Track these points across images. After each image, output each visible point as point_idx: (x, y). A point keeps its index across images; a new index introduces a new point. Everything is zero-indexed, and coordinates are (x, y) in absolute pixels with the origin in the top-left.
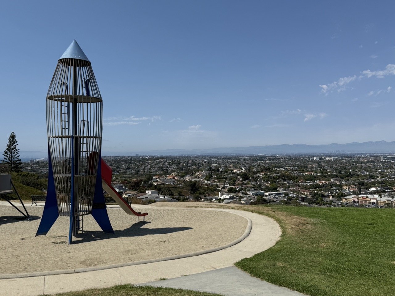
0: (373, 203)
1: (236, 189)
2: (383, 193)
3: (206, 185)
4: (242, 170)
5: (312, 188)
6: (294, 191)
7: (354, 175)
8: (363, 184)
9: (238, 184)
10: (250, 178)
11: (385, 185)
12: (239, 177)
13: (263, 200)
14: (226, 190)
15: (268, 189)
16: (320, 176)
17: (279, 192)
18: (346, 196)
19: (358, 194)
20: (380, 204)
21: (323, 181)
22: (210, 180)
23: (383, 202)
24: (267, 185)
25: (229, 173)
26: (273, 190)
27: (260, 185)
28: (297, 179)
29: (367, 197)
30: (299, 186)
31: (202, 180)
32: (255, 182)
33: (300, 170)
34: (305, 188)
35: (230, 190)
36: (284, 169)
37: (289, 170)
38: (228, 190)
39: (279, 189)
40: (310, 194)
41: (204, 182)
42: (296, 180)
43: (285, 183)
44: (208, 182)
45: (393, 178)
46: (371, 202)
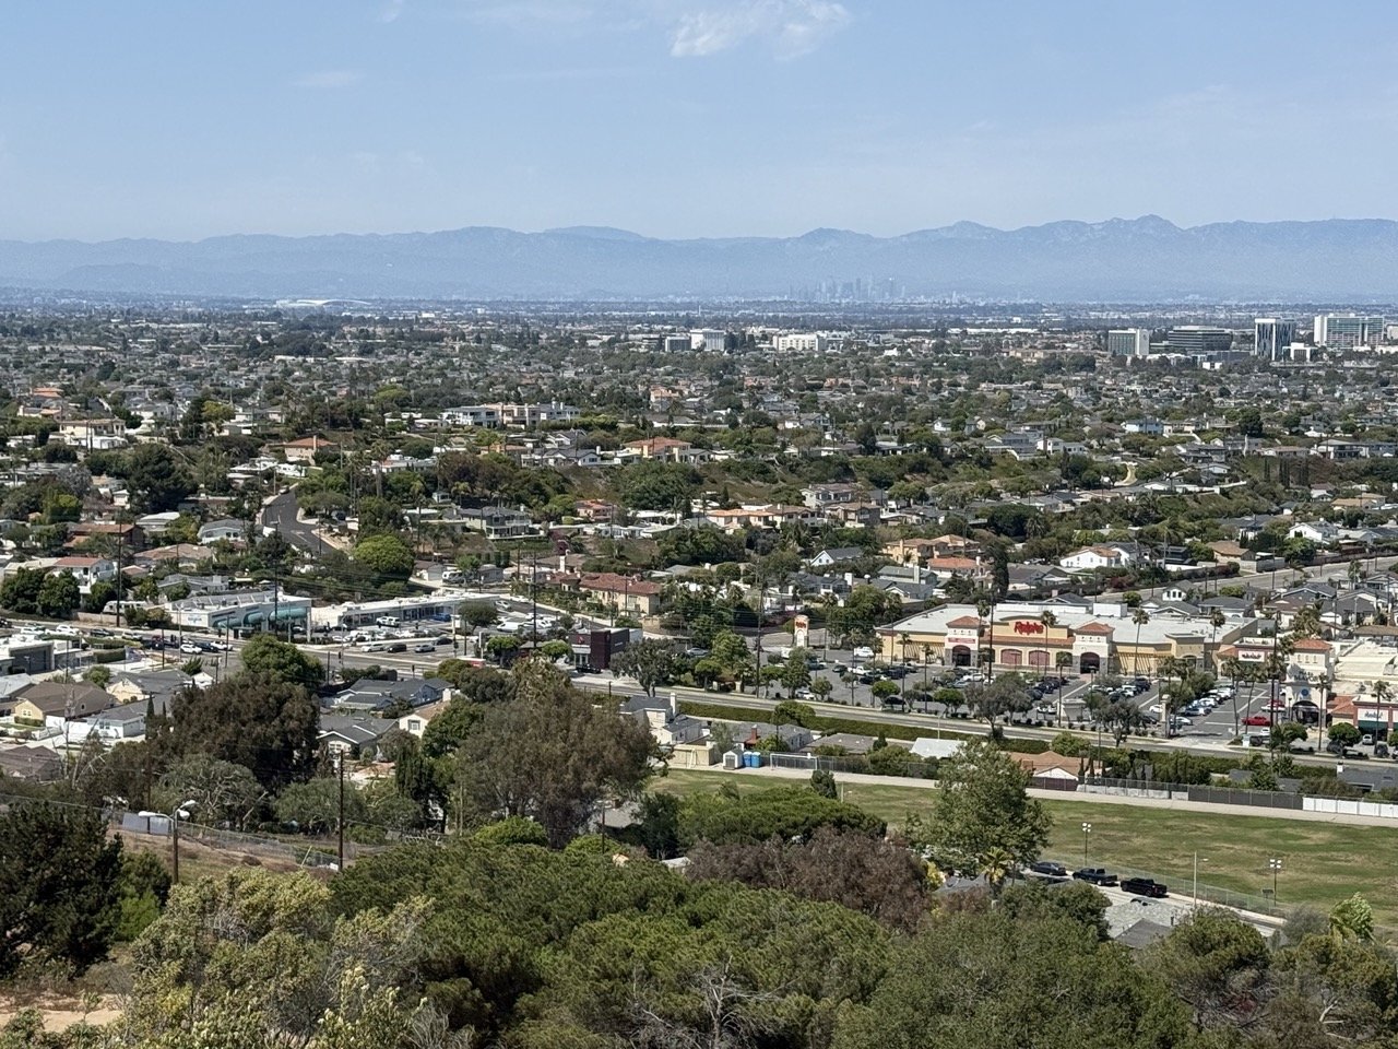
0: (1090, 663)
1: (75, 582)
2: (1148, 586)
4: (135, 422)
5: (672, 563)
6: (537, 589)
7: (962, 457)
8: (1016, 525)
9: (97, 546)
10: (195, 490)
11: (1163, 528)
12: (103, 484)
13: (295, 667)
15: (338, 581)
16: (727, 467)
17: (423, 600)
18: (901, 613)
19: (986, 601)
20: (1129, 664)
21: (747, 509)
23: (1151, 651)
24: (336, 544)
25: (21, 450)
26: (378, 584)
27: (277, 549)
28: (561, 491)
29: (1049, 620)
30: (579, 548)
32: (238, 525)
33: (587, 427)
34: (622, 561)
35: (20, 594)
36: (467, 421)
37: (503, 427)
39: (424, 578)
40: (655, 611)
42: (553, 507)
43: (476, 524)
45: (1220, 479)
46: (1077, 652)
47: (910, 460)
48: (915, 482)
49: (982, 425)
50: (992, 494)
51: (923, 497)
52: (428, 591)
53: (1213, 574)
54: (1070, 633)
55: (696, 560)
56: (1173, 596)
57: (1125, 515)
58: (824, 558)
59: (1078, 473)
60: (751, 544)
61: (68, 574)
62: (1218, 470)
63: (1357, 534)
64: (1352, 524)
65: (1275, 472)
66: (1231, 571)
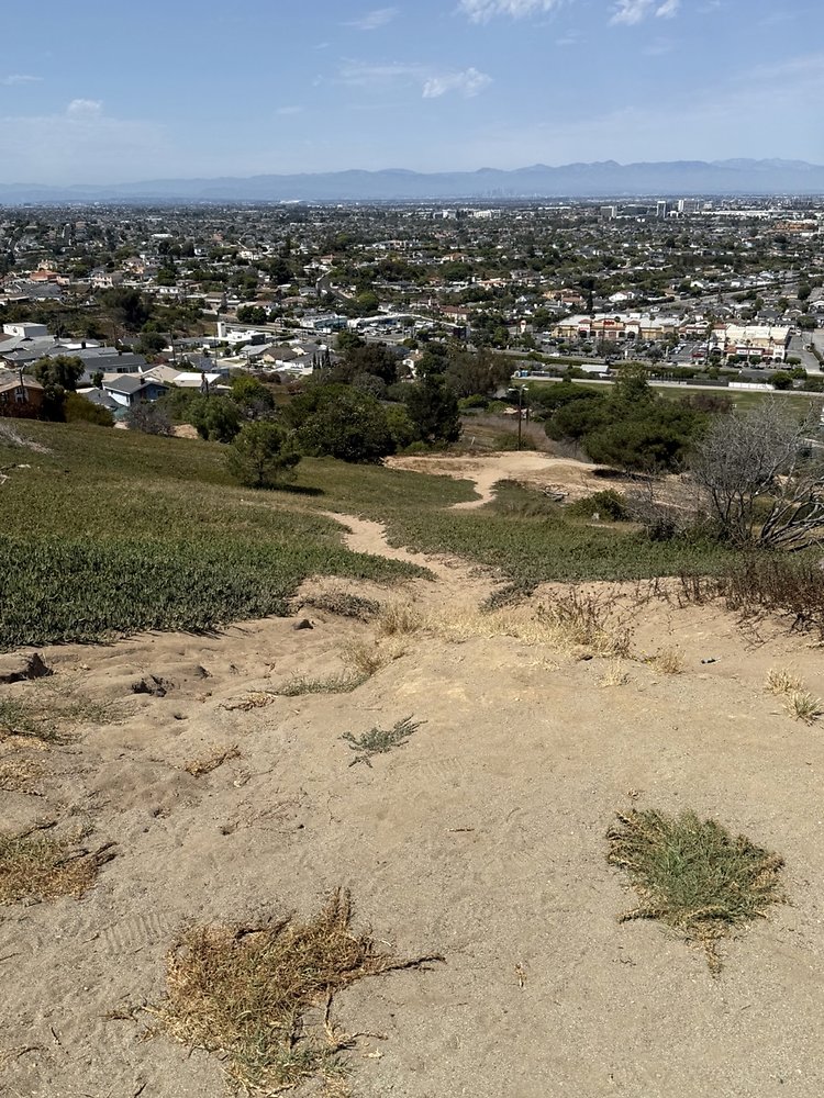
0: (632, 335)
1: (264, 310)
2: (645, 306)
3: (167, 300)
4: (265, 250)
5: (467, 301)
6: (424, 312)
7: (565, 258)
9: (266, 297)
10: (293, 276)
11: (647, 283)
12: (261, 274)
13: (356, 342)
14: (233, 316)
15: (353, 310)
16: (481, 264)
17: (385, 317)
19: (589, 313)
21: (492, 280)
22: (174, 285)
23: (655, 330)
24: (348, 297)
25: (227, 260)
26: (368, 310)
27: (330, 298)
28: (423, 274)
29: (617, 319)
30: (434, 296)
31: (149, 286)
32: (312, 289)
33: (427, 249)
34: (450, 301)
35: (245, 315)
36: (383, 247)
37: (398, 250)
38: (239, 317)
39: (381, 309)
40: (469, 320)
41: (158, 291)
42: (422, 279)
43: (397, 288)
44: (172, 291)
45: (662, 264)
46: (627, 332)
47: (547, 259)
48: (552, 268)
49: (570, 245)
50: (579, 272)
51: (554, 274)
52: (385, 314)
53: (665, 301)
54: (624, 324)
55: (476, 300)
56: (655, 310)
57: (628, 279)
58: (523, 299)
59: (610, 263)
60: (495, 293)
61: (261, 307)
62: (662, 261)
63: (715, 285)
64: (712, 281)
65: (681, 261)
66: (672, 300)
